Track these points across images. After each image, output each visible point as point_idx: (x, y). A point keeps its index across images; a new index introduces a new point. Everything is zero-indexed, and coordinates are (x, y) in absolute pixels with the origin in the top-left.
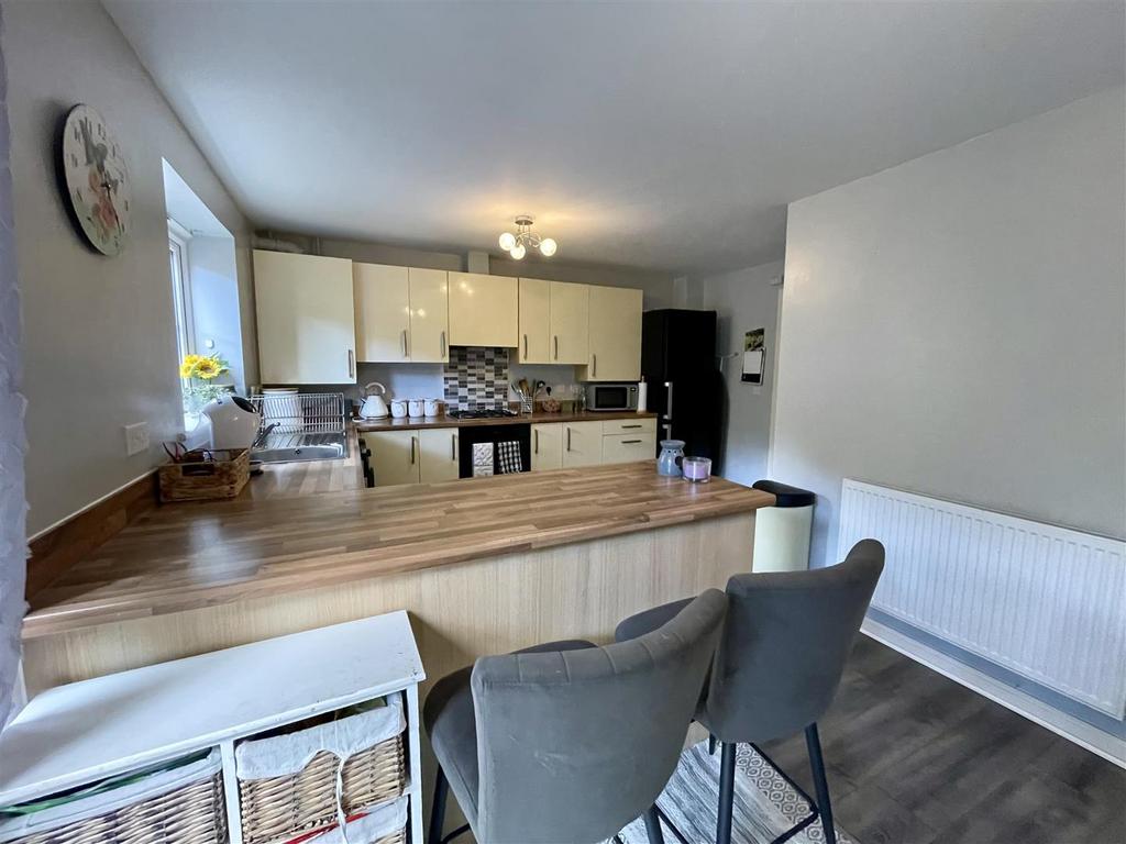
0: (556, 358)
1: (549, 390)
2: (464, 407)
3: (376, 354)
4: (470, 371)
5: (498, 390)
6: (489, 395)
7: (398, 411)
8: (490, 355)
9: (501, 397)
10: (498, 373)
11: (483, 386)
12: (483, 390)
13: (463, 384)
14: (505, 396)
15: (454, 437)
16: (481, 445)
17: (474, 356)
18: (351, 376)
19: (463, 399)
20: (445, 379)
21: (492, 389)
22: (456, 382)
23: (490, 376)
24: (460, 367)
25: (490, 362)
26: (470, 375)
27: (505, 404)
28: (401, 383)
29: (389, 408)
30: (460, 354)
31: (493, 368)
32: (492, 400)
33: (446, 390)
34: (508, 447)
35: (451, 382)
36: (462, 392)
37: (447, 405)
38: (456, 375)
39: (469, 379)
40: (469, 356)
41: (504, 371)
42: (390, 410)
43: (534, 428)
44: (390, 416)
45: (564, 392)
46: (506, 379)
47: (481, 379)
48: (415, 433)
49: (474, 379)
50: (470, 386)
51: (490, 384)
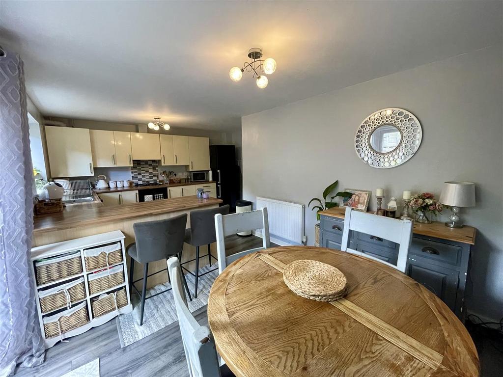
0: (177, 163)
1: (175, 175)
2: (140, 182)
3: (101, 164)
4: (142, 169)
5: (155, 176)
6: (151, 178)
7: (112, 185)
8: (149, 163)
9: (156, 178)
10: (154, 169)
11: (148, 174)
12: (148, 176)
13: (140, 174)
14: (158, 178)
15: (136, 194)
16: (147, 196)
17: (144, 163)
18: (91, 173)
19: (140, 180)
20: (132, 172)
21: (152, 175)
22: (137, 173)
23: (151, 171)
24: (138, 168)
25: (150, 165)
26: (142, 170)
27: (158, 181)
28: (112, 174)
29: (108, 184)
30: (137, 163)
31: (151, 167)
32: (152, 180)
33: (132, 176)
34: (158, 196)
35: (134, 173)
36: (140, 177)
37: (133, 182)
38: (136, 171)
39: (142, 172)
40: (142, 163)
41: (157, 168)
42: (109, 185)
43: (168, 189)
44: (109, 187)
45: (182, 175)
46: (157, 171)
47: (147, 172)
48: (120, 193)
49: (144, 172)
50: (142, 175)
51: (151, 173)
